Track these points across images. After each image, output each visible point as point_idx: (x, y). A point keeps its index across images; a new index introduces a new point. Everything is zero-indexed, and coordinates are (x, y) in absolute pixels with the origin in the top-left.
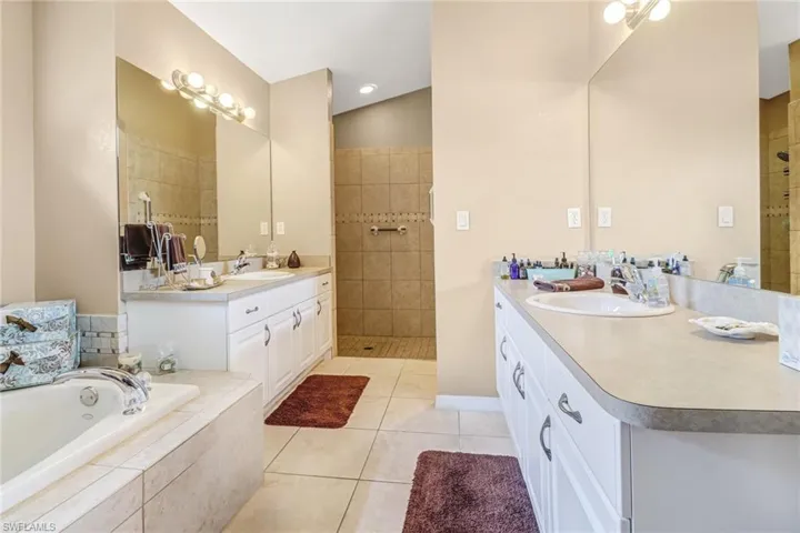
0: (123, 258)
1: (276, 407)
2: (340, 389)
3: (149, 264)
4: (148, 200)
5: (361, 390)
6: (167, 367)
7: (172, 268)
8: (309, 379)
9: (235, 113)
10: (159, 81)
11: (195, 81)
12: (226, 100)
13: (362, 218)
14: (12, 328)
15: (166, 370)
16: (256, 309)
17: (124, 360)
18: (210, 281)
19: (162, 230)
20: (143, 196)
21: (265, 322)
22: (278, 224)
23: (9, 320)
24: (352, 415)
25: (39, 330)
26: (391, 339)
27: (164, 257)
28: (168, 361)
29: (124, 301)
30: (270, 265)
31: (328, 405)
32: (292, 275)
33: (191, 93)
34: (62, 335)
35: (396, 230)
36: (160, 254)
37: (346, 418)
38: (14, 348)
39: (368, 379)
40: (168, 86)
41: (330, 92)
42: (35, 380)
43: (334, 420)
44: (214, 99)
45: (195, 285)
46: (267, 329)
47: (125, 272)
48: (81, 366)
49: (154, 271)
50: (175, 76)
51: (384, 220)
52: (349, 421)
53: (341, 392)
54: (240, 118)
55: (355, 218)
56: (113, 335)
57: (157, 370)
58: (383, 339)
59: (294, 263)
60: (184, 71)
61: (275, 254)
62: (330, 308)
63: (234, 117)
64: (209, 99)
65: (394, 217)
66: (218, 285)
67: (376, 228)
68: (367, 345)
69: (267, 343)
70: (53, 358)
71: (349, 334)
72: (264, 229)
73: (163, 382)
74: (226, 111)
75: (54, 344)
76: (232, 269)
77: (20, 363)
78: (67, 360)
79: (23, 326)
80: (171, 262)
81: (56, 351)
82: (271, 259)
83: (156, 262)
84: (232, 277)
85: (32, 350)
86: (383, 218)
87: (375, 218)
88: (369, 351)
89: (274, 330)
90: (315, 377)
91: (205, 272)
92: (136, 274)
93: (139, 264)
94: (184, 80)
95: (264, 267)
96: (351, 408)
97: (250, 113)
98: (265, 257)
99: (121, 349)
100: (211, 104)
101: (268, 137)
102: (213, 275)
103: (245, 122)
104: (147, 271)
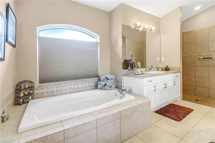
0: (123, 67)
1: (159, 109)
2: (181, 110)
3: (128, 68)
4: (132, 54)
5: (189, 113)
6: (130, 91)
7: (132, 69)
8: (171, 105)
9: (149, 29)
10: (131, 27)
11: (138, 24)
12: (147, 26)
13: (195, 54)
14: (106, 79)
15: (130, 92)
16: (151, 81)
17: (123, 88)
18: (140, 73)
19: (130, 60)
20: (131, 53)
21: (154, 85)
22: (162, 58)
23: (105, 77)
24: (183, 119)
25: (109, 80)
26: (208, 99)
27: (131, 67)
28: (131, 90)
29: (123, 76)
30: (159, 70)
31: (176, 114)
32: (165, 73)
33: (138, 27)
34: (113, 81)
35: (212, 58)
36: (130, 66)
37: (181, 120)
38: (106, 83)
39: (193, 110)
40: (133, 27)
41: (181, 14)
42: (109, 89)
43: (177, 119)
44: (144, 27)
45: (137, 73)
46: (155, 87)
47: (123, 70)
48: (116, 88)
49: (129, 70)
50: (134, 24)
51: (205, 55)
52: (182, 121)
53: (181, 111)
54: (151, 30)
55: (193, 54)
56: (121, 83)
57: (128, 92)
58: (205, 99)
59: (167, 69)
60: (136, 22)
61: (161, 67)
62: (179, 84)
63: (149, 30)
64: (143, 27)
65: (211, 53)
66: (143, 74)
67: (201, 58)
68: (196, 99)
69: (155, 91)
70: (111, 85)
71: (189, 94)
72: (158, 59)
73: (129, 94)
74: (147, 29)
75: (111, 83)
76: (148, 70)
77: (106, 85)
78: (113, 86)
79: (107, 79)
80: (132, 68)
81: (112, 84)
82: (160, 68)
83: (129, 68)
84: (147, 72)
85: (108, 84)
86: (205, 54)
87: (202, 54)
88: (197, 101)
89: (157, 88)
90: (173, 104)
91: (139, 70)
92: (126, 70)
93: (126, 68)
94: (136, 25)
95: (158, 70)
96: (184, 117)
97: (153, 28)
98: (158, 67)
99: (123, 86)
100: (143, 29)
101: (160, 33)
102: (141, 71)
103: (152, 31)
104: (128, 70)
